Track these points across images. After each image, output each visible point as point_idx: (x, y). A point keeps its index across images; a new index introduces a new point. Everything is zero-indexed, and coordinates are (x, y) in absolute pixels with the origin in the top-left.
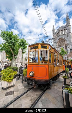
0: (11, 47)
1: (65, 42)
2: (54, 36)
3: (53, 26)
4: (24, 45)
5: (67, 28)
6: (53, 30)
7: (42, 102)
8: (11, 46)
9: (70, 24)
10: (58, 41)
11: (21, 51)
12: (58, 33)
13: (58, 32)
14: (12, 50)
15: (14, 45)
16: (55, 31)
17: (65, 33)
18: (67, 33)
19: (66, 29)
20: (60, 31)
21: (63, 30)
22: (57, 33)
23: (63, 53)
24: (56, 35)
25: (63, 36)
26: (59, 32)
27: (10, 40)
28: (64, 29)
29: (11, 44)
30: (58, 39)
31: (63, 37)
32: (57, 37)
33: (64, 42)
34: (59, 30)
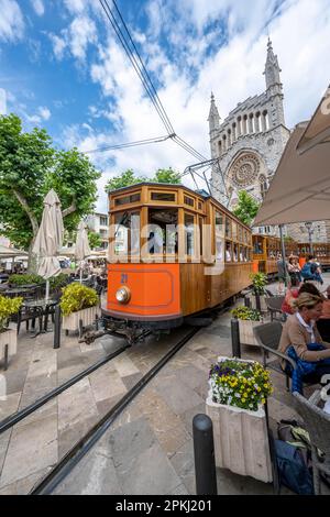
0: (21, 190)
1: (261, 164)
2: (217, 140)
3: (212, 97)
4: (79, 179)
5: (268, 107)
6: (213, 116)
7: (112, 443)
8: (16, 181)
9: (283, 92)
10: (233, 164)
11: (57, 204)
12: (231, 128)
13: (231, 123)
14: (23, 203)
15: (34, 178)
16: (222, 122)
17: (261, 130)
18: (268, 128)
19: (265, 113)
20: (239, 119)
21: (251, 116)
22: (226, 128)
23: (248, 212)
24: (224, 137)
25: (253, 140)
26: (234, 125)
27: (10, 156)
28: (254, 111)
29: (14, 175)
30: (232, 153)
31: (252, 144)
32: (229, 144)
33: (257, 165)
34: (236, 116)
